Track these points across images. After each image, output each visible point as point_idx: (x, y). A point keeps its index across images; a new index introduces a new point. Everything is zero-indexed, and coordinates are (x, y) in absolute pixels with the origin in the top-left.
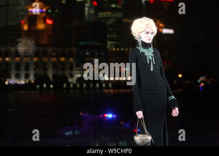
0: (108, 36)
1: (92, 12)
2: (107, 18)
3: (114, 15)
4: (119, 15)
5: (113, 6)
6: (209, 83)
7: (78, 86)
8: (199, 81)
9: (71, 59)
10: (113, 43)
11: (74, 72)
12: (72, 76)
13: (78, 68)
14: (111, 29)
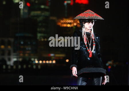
0: (38, 30)
1: (26, 11)
2: (38, 16)
3: (43, 14)
4: (47, 14)
5: (43, 7)
6: (115, 65)
7: (15, 67)
8: (107, 64)
9: (9, 47)
10: (42, 35)
11: (12, 57)
12: (10, 60)
13: (15, 54)
14: (40, 24)
